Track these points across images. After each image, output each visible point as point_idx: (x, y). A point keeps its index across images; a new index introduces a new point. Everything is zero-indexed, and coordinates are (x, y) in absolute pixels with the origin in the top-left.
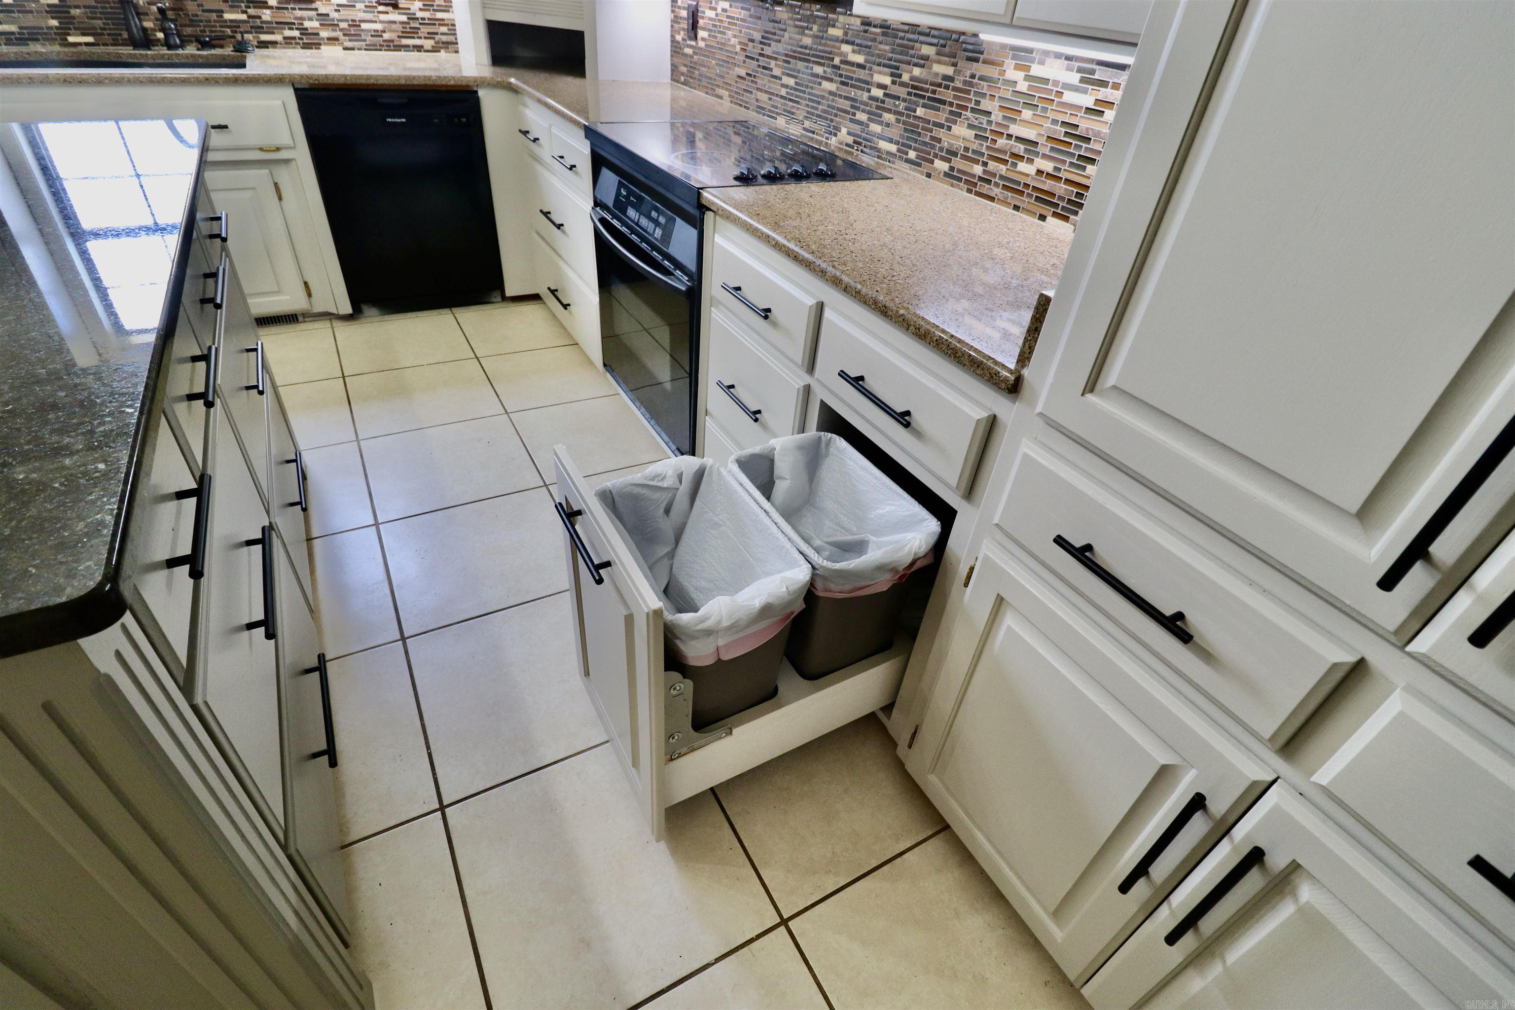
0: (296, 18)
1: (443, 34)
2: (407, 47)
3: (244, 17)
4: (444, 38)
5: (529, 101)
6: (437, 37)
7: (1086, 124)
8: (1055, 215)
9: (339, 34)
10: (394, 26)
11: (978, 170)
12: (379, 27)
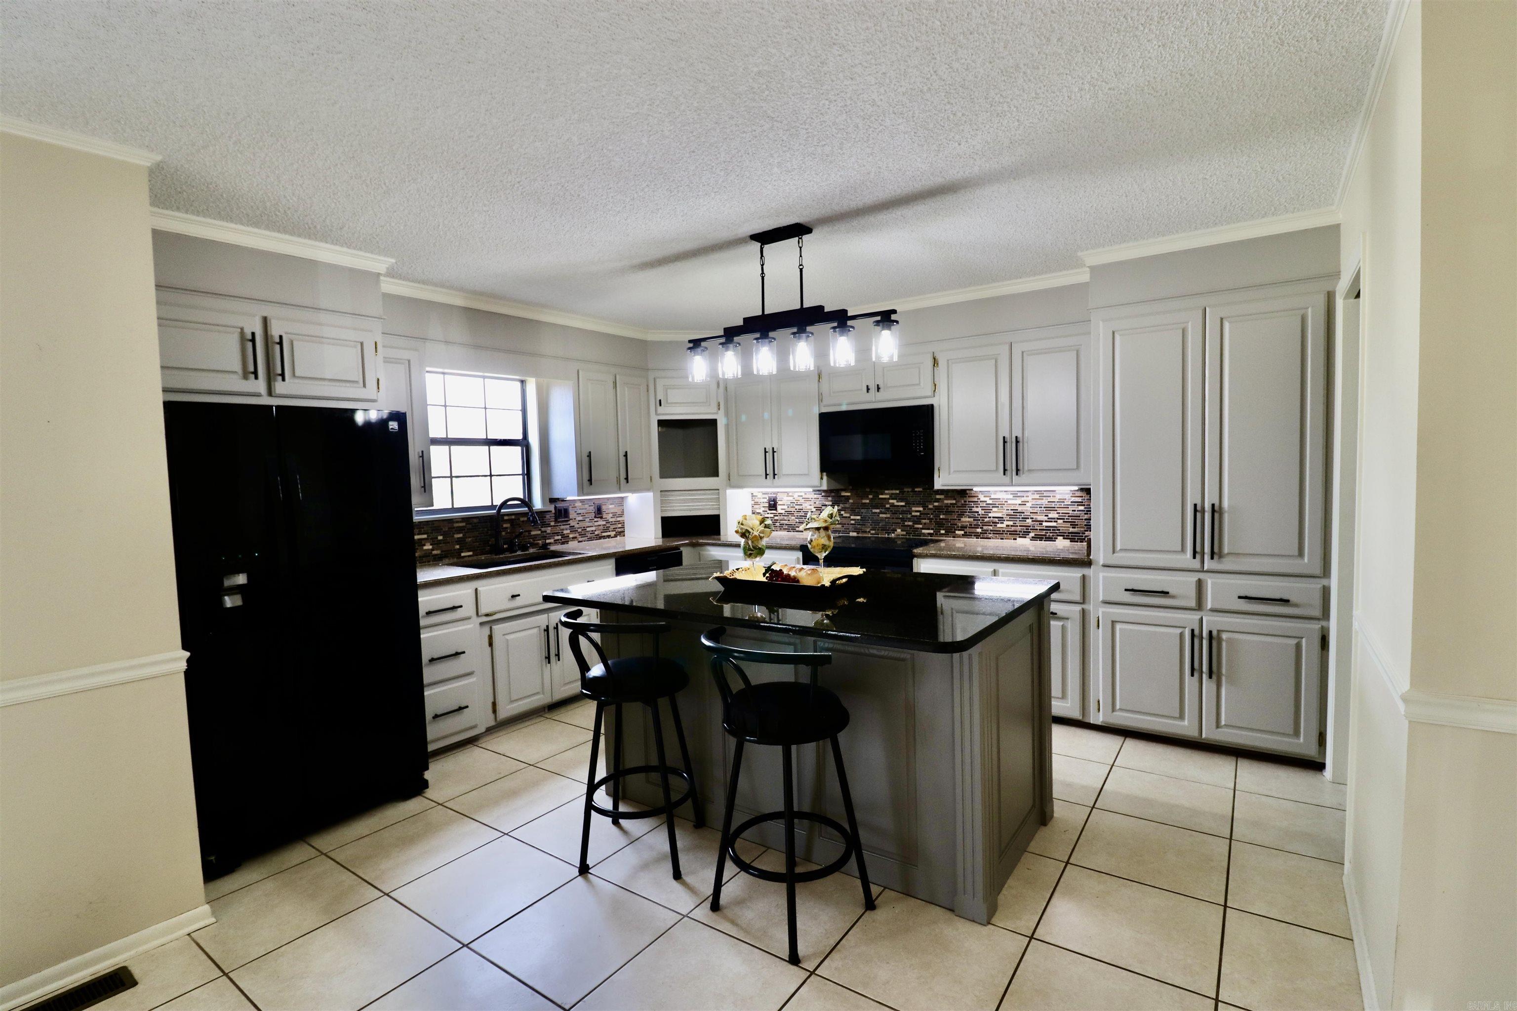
0: (561, 530)
1: (619, 528)
2: (604, 537)
3: (539, 532)
4: (620, 530)
5: (709, 548)
6: (617, 530)
7: (1020, 509)
8: (1019, 537)
9: (577, 535)
10: (600, 527)
11: (979, 530)
12: (593, 529)
